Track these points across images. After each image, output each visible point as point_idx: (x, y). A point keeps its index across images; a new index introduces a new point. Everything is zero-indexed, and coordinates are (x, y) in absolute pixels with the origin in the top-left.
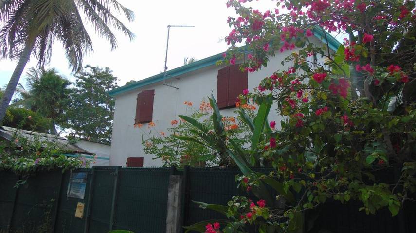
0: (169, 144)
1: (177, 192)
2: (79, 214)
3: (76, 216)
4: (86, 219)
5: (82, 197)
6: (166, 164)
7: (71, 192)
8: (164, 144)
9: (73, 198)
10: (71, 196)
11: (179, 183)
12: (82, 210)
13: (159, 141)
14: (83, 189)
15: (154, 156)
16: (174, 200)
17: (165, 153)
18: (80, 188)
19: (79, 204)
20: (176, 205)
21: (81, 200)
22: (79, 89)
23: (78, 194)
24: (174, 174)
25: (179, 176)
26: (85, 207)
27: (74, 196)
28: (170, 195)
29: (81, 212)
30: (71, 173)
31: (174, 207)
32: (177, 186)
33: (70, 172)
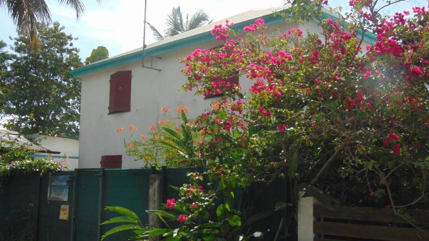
0: (150, 147)
1: (156, 188)
2: (64, 215)
3: (60, 218)
4: (72, 221)
5: (66, 199)
6: (147, 165)
7: (52, 195)
8: (145, 147)
9: (55, 201)
10: (53, 200)
11: (157, 180)
12: (67, 212)
13: (140, 144)
14: (66, 192)
15: (135, 157)
16: (154, 195)
17: (147, 155)
18: (63, 191)
19: (62, 206)
20: (156, 198)
21: (64, 203)
22: (18, 55)
23: (61, 197)
24: (153, 174)
25: (157, 175)
26: (70, 208)
27: (56, 200)
28: (151, 191)
29: (66, 214)
30: (50, 176)
31: (154, 201)
32: (156, 184)
33: (49, 174)
